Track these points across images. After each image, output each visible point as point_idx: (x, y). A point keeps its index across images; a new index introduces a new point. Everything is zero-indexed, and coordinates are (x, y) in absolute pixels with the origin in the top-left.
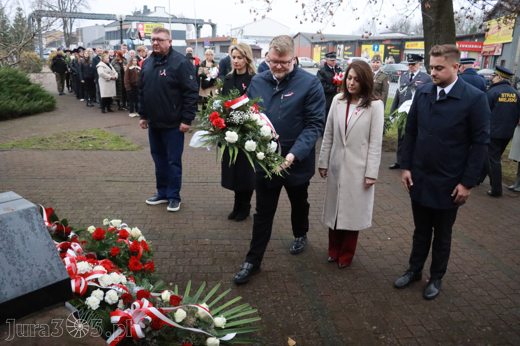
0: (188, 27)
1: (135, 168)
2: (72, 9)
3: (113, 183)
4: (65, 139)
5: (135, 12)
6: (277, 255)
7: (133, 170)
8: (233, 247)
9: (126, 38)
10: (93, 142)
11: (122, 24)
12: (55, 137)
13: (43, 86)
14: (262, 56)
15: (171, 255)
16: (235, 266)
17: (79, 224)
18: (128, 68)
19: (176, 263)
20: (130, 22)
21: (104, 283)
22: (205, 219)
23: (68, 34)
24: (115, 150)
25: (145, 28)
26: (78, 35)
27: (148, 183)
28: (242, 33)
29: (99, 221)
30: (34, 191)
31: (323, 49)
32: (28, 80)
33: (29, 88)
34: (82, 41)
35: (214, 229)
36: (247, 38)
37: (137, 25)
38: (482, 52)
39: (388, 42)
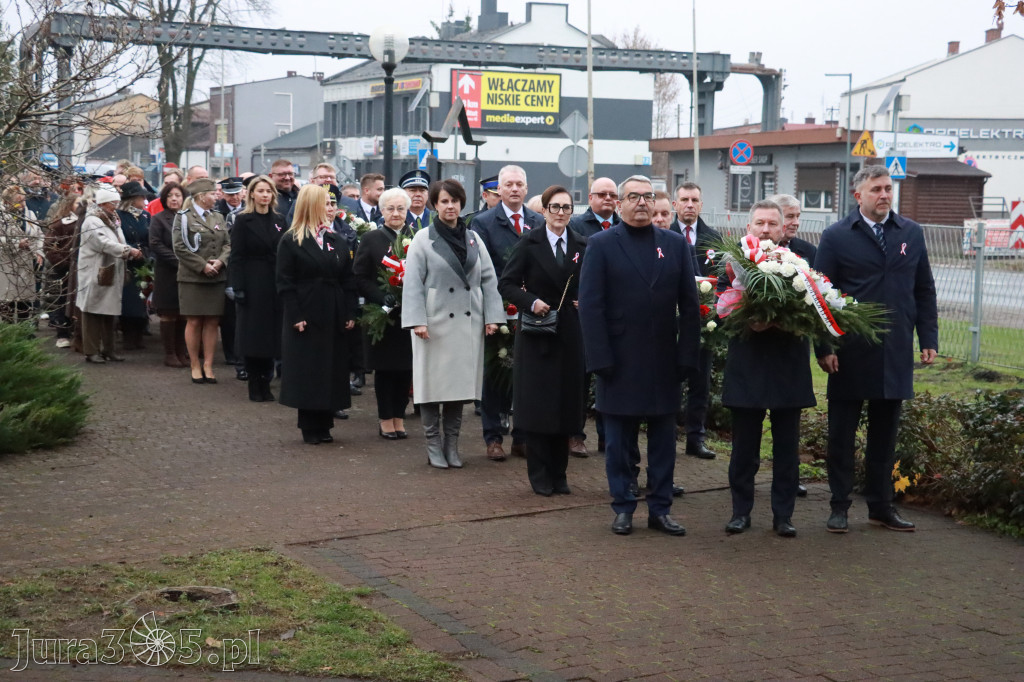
0: (660, 87)
5: (447, 25)
9: (406, 132)
11: (394, 73)
14: (985, 208)
20: (424, 67)
23: (176, 110)
25: (485, 90)
26: (218, 117)
28: (898, 108)
34: (231, 139)
36: (919, 130)
37: (454, 77)
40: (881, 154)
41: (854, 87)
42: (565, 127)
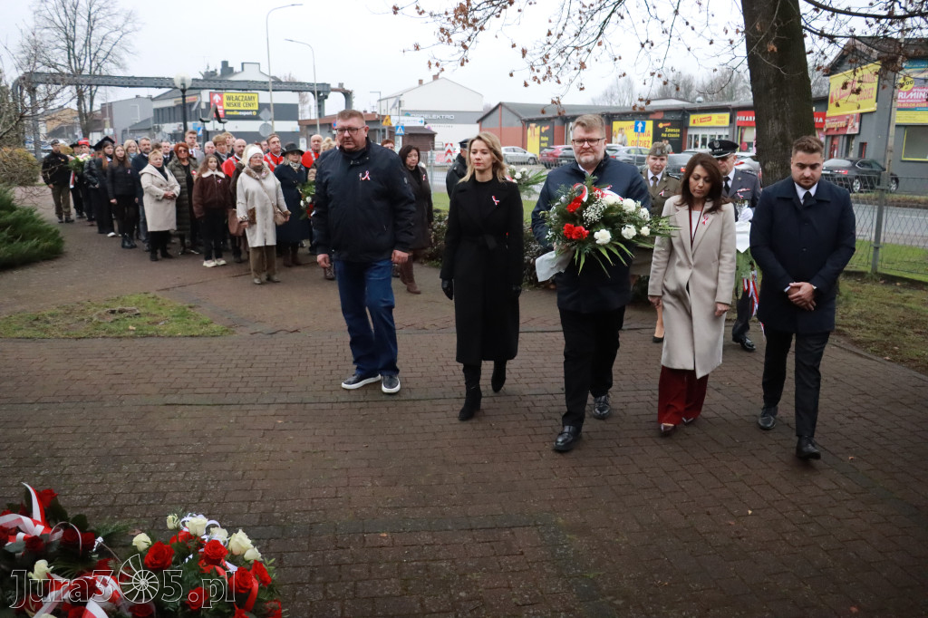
0: (302, 98)
1: (221, 375)
2: (93, 69)
3: (179, 410)
4: (81, 317)
5: (206, 73)
6: (533, 563)
7: (217, 380)
8: (439, 550)
9: (191, 120)
10: (136, 321)
11: (186, 94)
12: (62, 311)
13: (39, 211)
14: (436, 147)
15: (312, 573)
16: (451, 596)
17: (111, 506)
18: (200, 175)
19: (325, 593)
20: (198, 91)
22: (373, 485)
23: (86, 114)
24: (180, 336)
25: (225, 101)
26: (105, 116)
27: (248, 407)
28: (400, 106)
30: (18, 432)
31: (543, 131)
33: (10, 217)
34: (112, 126)
35: (395, 508)
36: (408, 115)
37: (211, 95)
38: (825, 130)
39: (659, 116)
40: (394, 125)
41: (382, 97)
42: (261, 115)
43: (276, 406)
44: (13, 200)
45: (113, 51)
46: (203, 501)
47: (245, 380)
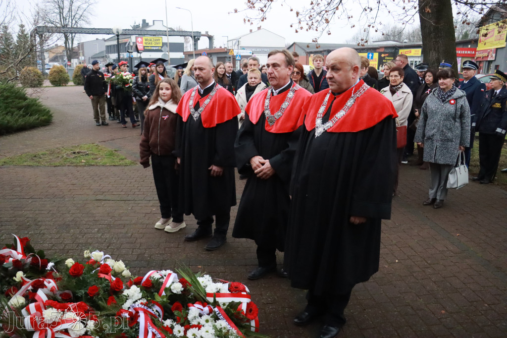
0: (186, 40)
1: (127, 185)
2: (73, 25)
3: (103, 202)
4: (58, 155)
5: (134, 26)
9: (125, 52)
10: (87, 157)
11: (120, 37)
12: (47, 152)
13: (40, 100)
20: (129, 36)
21: (74, 333)
23: (69, 48)
24: (108, 166)
25: (144, 41)
26: (80, 50)
27: (139, 202)
28: (239, 44)
29: (85, 246)
30: (20, 213)
32: (25, 95)
33: (24, 103)
34: (83, 55)
36: (244, 49)
37: (136, 38)
38: (475, 58)
39: (382, 50)
40: (235, 54)
42: (163, 49)
43: (154, 202)
44: (26, 94)
45: (84, 14)
46: (110, 248)
47: (139, 188)
